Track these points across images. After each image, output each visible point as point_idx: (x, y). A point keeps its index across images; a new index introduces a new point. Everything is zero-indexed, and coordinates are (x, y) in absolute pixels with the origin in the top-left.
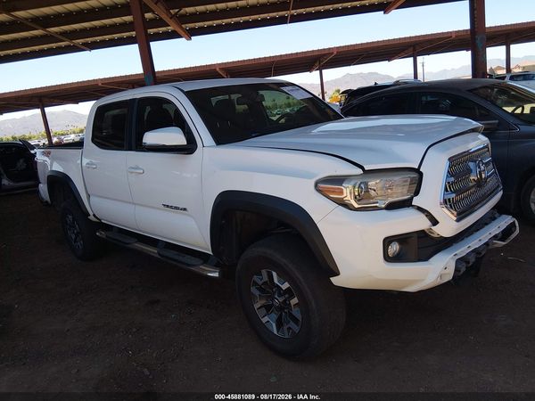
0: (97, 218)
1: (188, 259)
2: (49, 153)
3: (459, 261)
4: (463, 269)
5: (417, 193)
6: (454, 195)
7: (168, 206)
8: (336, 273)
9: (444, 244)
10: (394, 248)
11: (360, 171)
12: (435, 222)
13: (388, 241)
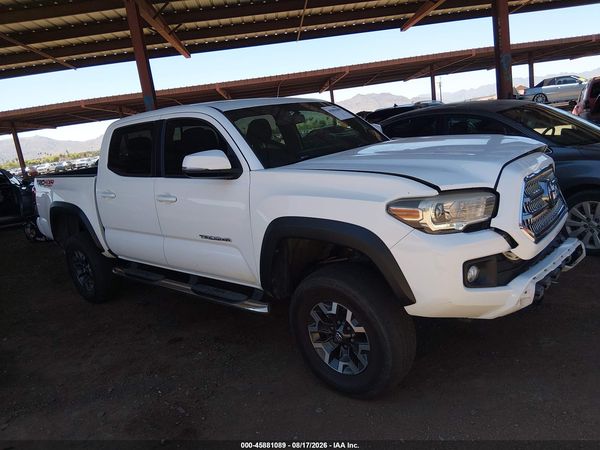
0: (112, 253)
1: (228, 294)
2: (52, 182)
3: (539, 284)
4: (542, 293)
5: (495, 214)
6: (531, 216)
7: (206, 237)
8: (412, 301)
9: (522, 267)
10: (473, 272)
11: (436, 193)
12: (513, 244)
13: (467, 265)
